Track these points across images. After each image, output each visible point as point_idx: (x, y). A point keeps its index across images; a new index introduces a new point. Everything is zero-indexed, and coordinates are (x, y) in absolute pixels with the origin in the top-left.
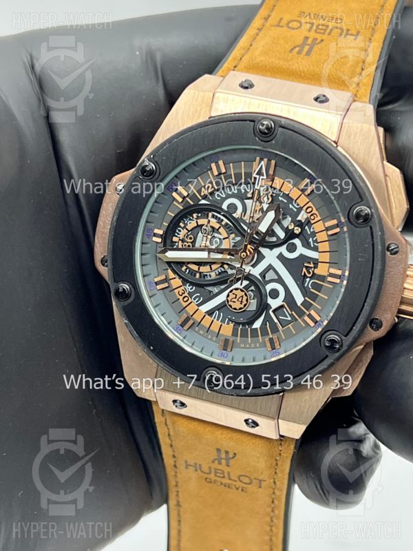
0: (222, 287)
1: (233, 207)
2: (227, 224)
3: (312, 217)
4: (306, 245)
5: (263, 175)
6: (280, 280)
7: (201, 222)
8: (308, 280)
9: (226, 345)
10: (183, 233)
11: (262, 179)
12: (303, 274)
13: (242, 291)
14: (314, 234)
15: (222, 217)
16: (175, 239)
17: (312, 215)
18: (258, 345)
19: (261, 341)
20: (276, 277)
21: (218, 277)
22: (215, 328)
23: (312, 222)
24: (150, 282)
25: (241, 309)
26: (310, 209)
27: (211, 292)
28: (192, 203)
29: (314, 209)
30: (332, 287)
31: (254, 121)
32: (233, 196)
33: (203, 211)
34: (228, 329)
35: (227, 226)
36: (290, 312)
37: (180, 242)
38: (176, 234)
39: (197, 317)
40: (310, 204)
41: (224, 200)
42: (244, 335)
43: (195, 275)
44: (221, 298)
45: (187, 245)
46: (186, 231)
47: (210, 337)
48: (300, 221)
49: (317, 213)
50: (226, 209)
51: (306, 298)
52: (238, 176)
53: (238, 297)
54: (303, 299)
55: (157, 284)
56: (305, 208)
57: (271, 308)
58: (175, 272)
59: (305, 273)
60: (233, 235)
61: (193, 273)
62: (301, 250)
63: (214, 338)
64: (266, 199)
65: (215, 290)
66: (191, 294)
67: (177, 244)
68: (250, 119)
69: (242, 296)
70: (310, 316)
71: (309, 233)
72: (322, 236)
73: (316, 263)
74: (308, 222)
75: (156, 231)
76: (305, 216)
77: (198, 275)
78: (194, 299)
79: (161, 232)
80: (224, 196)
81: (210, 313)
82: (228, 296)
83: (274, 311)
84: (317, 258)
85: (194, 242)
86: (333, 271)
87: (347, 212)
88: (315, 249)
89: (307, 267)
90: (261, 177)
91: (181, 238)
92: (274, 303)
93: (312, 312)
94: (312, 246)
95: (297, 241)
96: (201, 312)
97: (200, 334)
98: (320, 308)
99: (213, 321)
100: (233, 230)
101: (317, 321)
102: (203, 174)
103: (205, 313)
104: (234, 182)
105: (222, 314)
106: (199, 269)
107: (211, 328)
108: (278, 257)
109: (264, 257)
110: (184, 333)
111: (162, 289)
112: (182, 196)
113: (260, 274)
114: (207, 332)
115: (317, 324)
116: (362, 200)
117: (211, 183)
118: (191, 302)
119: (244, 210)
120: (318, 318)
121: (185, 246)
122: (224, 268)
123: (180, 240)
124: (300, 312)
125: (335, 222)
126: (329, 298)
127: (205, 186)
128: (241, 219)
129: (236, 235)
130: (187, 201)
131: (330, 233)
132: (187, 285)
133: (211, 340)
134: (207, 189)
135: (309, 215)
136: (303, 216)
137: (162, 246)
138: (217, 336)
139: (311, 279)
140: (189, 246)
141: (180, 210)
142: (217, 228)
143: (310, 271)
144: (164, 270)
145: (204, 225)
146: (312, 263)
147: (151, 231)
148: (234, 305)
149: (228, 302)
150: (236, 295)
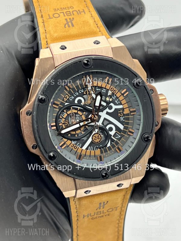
0: (88, 136)
1: (80, 101)
2: (80, 109)
3: (115, 92)
4: (115, 104)
6: (111, 123)
7: (68, 113)
9: (101, 159)
10: (62, 121)
13: (97, 134)
15: (77, 107)
16: (60, 124)
17: (114, 91)
18: (113, 153)
19: (113, 150)
20: (108, 122)
22: (93, 154)
23: (115, 94)
24: (58, 147)
25: (100, 141)
26: (112, 89)
27: (83, 140)
28: (62, 106)
29: (114, 88)
30: (133, 116)
31: (81, 61)
32: (77, 96)
33: (68, 108)
34: (98, 152)
37: (63, 125)
38: (59, 122)
39: (83, 153)
40: (112, 87)
41: (74, 100)
42: (106, 151)
43: (75, 136)
44: (90, 140)
46: (63, 119)
47: (92, 158)
48: (110, 95)
49: (115, 89)
50: (77, 103)
51: (125, 125)
52: (77, 87)
54: (123, 127)
55: (61, 146)
56: (110, 89)
57: (112, 135)
58: (66, 138)
59: (120, 116)
60: (84, 113)
62: (114, 107)
63: (94, 158)
64: (92, 92)
65: (85, 139)
66: (76, 144)
67: (61, 126)
68: (79, 61)
69: (98, 136)
71: (114, 99)
72: (121, 98)
73: (123, 109)
74: (113, 94)
75: (52, 124)
76: (111, 93)
77: (76, 135)
78: (78, 146)
79: (54, 124)
80: (73, 98)
82: (92, 138)
84: (122, 107)
85: (69, 123)
86: (131, 110)
88: (121, 104)
89: (119, 113)
90: (90, 84)
91: (63, 123)
93: (130, 130)
94: (118, 103)
96: (84, 150)
97: (87, 159)
98: (131, 127)
99: (90, 151)
100: (84, 110)
101: (133, 133)
102: (62, 92)
103: (86, 149)
104: (77, 90)
105: (92, 147)
106: (76, 133)
107: (91, 155)
108: (106, 114)
109: (101, 116)
110: (82, 161)
111: (64, 148)
112: (57, 105)
113: (102, 124)
114: (90, 157)
115: (134, 133)
116: (137, 76)
117: (67, 94)
118: (78, 148)
119: (85, 100)
120: (133, 131)
121: (66, 125)
122: (86, 128)
123: (63, 124)
124: (124, 132)
125: (125, 90)
126: (133, 121)
127: (65, 97)
128: (85, 105)
129: (86, 112)
130: (60, 106)
131: (125, 95)
132: (72, 141)
133: (93, 159)
134: (66, 98)
135: (113, 91)
136: (110, 93)
137: (56, 130)
138: (95, 157)
139: (122, 117)
140: (68, 125)
141: (58, 111)
142: (77, 112)
143: (122, 114)
144: (61, 139)
145: (70, 113)
146: (121, 110)
147: (50, 125)
148: (96, 141)
149: (93, 141)
150: (96, 137)
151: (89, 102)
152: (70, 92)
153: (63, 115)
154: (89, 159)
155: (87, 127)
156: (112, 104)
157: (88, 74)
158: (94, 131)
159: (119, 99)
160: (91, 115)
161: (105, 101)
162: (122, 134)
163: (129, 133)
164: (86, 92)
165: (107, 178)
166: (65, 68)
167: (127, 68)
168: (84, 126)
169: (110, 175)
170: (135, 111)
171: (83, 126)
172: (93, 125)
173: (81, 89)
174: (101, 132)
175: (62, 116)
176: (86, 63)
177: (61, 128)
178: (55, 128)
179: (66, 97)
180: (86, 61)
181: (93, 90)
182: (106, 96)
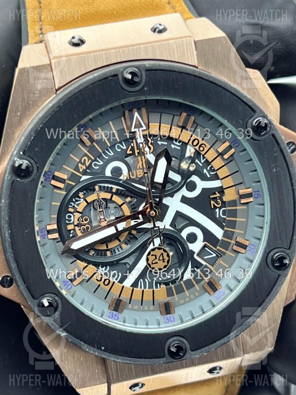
1: (117, 171)
2: (118, 190)
3: (201, 149)
4: (203, 178)
5: (142, 127)
6: (193, 223)
7: (90, 199)
9: (167, 309)
10: (75, 218)
11: (143, 130)
12: (213, 207)
13: (159, 249)
15: (110, 186)
16: (69, 227)
17: (200, 146)
18: (197, 294)
19: (198, 289)
20: (187, 221)
22: (148, 297)
23: (203, 153)
24: (64, 282)
25: (165, 267)
26: (196, 142)
27: (125, 264)
28: (74, 184)
29: (200, 139)
30: (245, 208)
31: (116, 75)
32: (112, 159)
33: (89, 188)
34: (161, 292)
35: (120, 192)
36: (215, 249)
37: (76, 228)
38: (67, 222)
39: (125, 297)
41: (104, 167)
43: (106, 255)
44: (142, 264)
45: (85, 228)
46: (78, 215)
47: (146, 308)
48: (190, 157)
49: (203, 142)
50: (110, 175)
51: (226, 229)
53: (158, 258)
54: (222, 232)
55: (72, 280)
56: (190, 143)
57: (194, 253)
58: (82, 260)
59: (214, 205)
60: (129, 199)
61: (103, 253)
62: (201, 185)
63: (152, 307)
64: (147, 149)
65: (130, 260)
67: (72, 232)
68: (112, 74)
69: (162, 254)
70: (238, 244)
71: (201, 165)
72: (217, 163)
73: (221, 190)
74: (198, 153)
75: (49, 228)
76: (193, 150)
77: (108, 253)
79: (55, 227)
80: (102, 163)
81: (135, 285)
82: (147, 260)
83: (198, 255)
84: (221, 185)
85: (90, 222)
86: (242, 192)
88: (216, 177)
89: (213, 199)
90: (141, 129)
91: (76, 224)
92: (196, 247)
93: (239, 240)
94: (209, 176)
96: (127, 287)
97: (136, 310)
98: (243, 232)
99: (143, 291)
100: (127, 193)
101: (247, 246)
102: (74, 150)
103: (131, 286)
104: (109, 145)
105: (146, 280)
106: (107, 247)
107: (144, 299)
108: (182, 201)
109: (167, 207)
110: (121, 316)
111: (79, 283)
112: (62, 181)
113: (170, 226)
114: (142, 305)
115: (248, 248)
116: (254, 111)
117: (86, 155)
118: (114, 282)
119: (129, 169)
120: (247, 243)
121: (84, 230)
122: (132, 234)
123: (76, 226)
124: (226, 245)
125: (227, 144)
126: (247, 219)
127: (81, 160)
128: (130, 180)
129: (131, 197)
130: (68, 183)
131: (226, 157)
132: (100, 268)
133: (149, 310)
134: (84, 164)
135: (197, 148)
136: (190, 151)
137: (59, 240)
138: (154, 305)
139: (220, 208)
140: (88, 228)
141: (64, 196)
142: (109, 198)
143: (218, 200)
144: (72, 263)
145: (94, 201)
146: (217, 193)
147: (43, 230)
148: (157, 267)
149: (150, 266)
150: (156, 256)
151: (140, 173)
152: (92, 149)
153: (78, 205)
154: (139, 310)
155: (134, 232)
156: (195, 178)
157: (137, 106)
158: (152, 243)
159: (212, 167)
160: (144, 204)
161: (179, 171)
162: (218, 250)
163: (235, 248)
164: (133, 149)
165: (183, 357)
166: (76, 91)
167: (233, 92)
168: (128, 232)
169: (188, 350)
170: (249, 195)
171: (124, 230)
172: (150, 227)
173: (120, 143)
174: (168, 244)
175: (74, 206)
176: (129, 79)
177: (71, 235)
178: (56, 235)
179: (83, 161)
180: (131, 73)
181: (150, 145)
182: (182, 158)
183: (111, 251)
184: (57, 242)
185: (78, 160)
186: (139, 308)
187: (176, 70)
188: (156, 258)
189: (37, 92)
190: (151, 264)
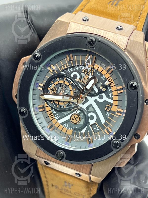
0: (69, 112)
1: (75, 76)
3: (111, 84)
4: (108, 96)
5: (89, 63)
6: (95, 112)
8: (108, 112)
10: (52, 86)
12: (105, 110)
13: (77, 115)
14: (111, 92)
15: (70, 80)
16: (49, 89)
17: (111, 83)
18: (83, 140)
20: (93, 110)
21: (67, 107)
22: (64, 131)
23: (111, 86)
24: (36, 108)
25: (76, 123)
26: (110, 80)
27: (63, 114)
28: (57, 73)
29: (112, 80)
30: (118, 117)
31: (86, 38)
33: (62, 77)
34: (70, 132)
35: (73, 85)
36: (99, 127)
37: (51, 90)
38: (49, 86)
39: (56, 125)
40: (111, 78)
41: (71, 72)
42: (77, 134)
43: (57, 106)
44: (68, 117)
45: (54, 92)
47: (61, 135)
48: (106, 85)
49: (113, 82)
50: (72, 77)
51: (106, 121)
52: (78, 62)
53: (75, 118)
55: (39, 108)
56: (108, 79)
57: (90, 124)
58: (48, 104)
59: (106, 109)
60: (74, 89)
61: (56, 105)
62: (105, 98)
64: (90, 74)
65: (66, 113)
66: (54, 114)
68: (85, 36)
69: (77, 117)
70: (107, 130)
71: (110, 91)
72: (115, 93)
73: (112, 105)
74: (109, 86)
75: (40, 85)
76: (108, 83)
78: (56, 117)
79: (42, 85)
81: (62, 124)
82: (71, 117)
83: (91, 126)
84: (112, 103)
85: (57, 91)
86: (119, 110)
87: (127, 84)
88: (112, 99)
89: (107, 107)
90: (89, 64)
91: (51, 88)
92: (91, 122)
93: (108, 128)
94: (111, 97)
95: (103, 94)
96: (58, 123)
97: (57, 133)
98: (112, 126)
99: (63, 127)
101: (110, 133)
102: (63, 60)
103: (60, 123)
104: (76, 64)
105: (68, 124)
106: (59, 103)
107: (62, 131)
108: (94, 101)
109: (88, 100)
110: (50, 132)
111: (42, 111)
113: (86, 108)
114: (61, 132)
116: (134, 78)
117: (66, 64)
118: (54, 118)
119: (80, 78)
120: (111, 131)
122: (70, 104)
123: (51, 89)
124: (103, 128)
125: (121, 87)
126: (116, 122)
128: (79, 82)
129: (76, 89)
130: (55, 72)
131: (118, 92)
132: (53, 110)
135: (110, 82)
137: (43, 91)
138: (65, 135)
140: (55, 92)
141: (51, 76)
142: (68, 85)
143: (109, 108)
144: (43, 102)
145: (62, 83)
146: (110, 105)
147: (38, 84)
148: (73, 121)
149: (71, 120)
150: (75, 117)
151: (83, 81)
152: (69, 63)
154: (58, 134)
159: (113, 94)
164: (85, 71)
165: (61, 159)
169: (65, 158)
170: (121, 112)
183: (59, 106)
184: (41, 92)
185: (63, 65)
186: (59, 133)
187: (110, 46)
188: (74, 118)
189: (60, 31)
190: (71, 119)
